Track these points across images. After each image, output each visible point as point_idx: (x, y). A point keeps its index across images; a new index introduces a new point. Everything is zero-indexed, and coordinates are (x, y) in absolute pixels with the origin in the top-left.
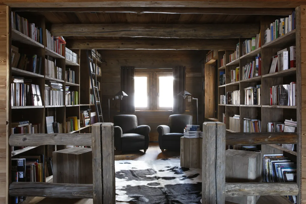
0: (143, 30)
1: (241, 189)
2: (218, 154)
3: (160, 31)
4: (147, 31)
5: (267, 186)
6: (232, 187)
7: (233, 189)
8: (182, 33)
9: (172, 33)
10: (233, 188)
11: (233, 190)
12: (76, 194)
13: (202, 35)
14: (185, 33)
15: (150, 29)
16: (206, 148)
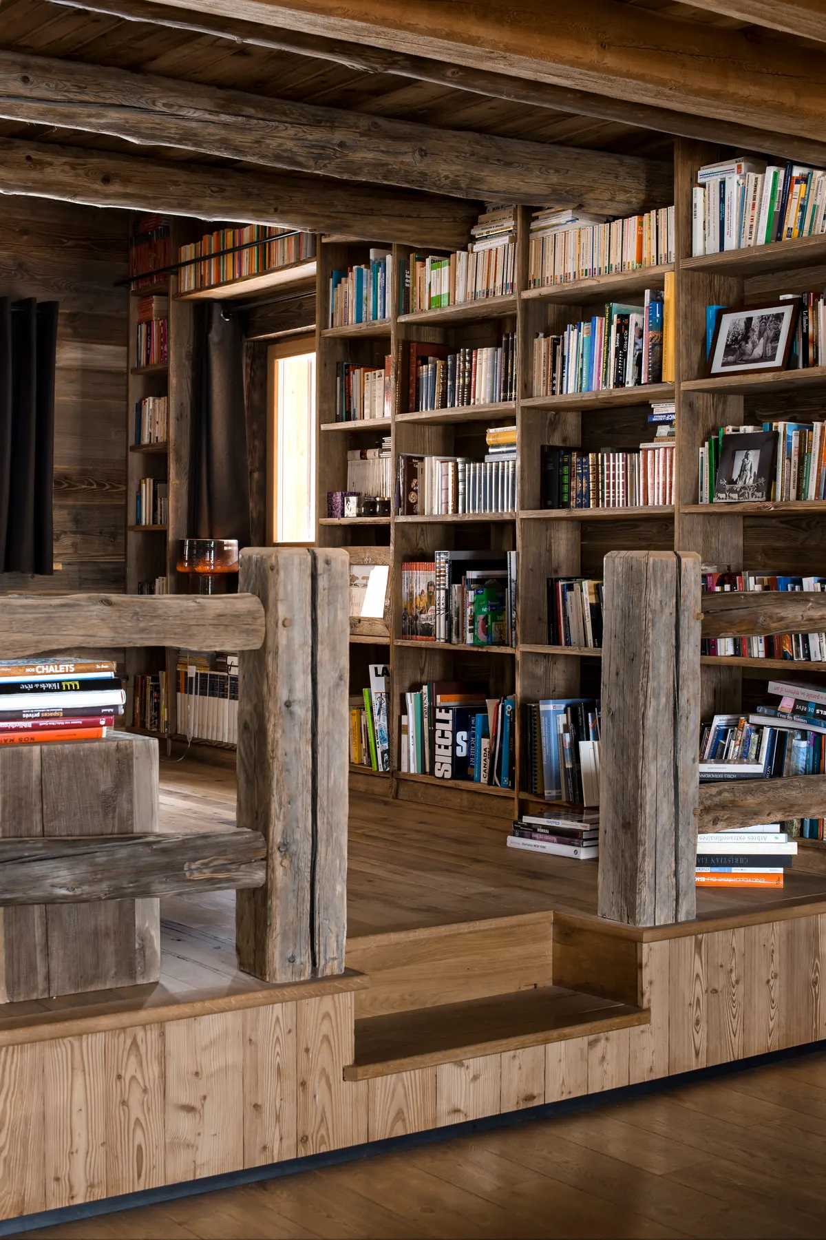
0: (208, 116)
1: (737, 799)
2: (683, 669)
3: (283, 134)
4: (225, 125)
5: (802, 785)
6: (711, 795)
7: (717, 799)
8: (370, 155)
9: (330, 152)
10: (715, 796)
11: (716, 805)
12: (201, 872)
13: (446, 177)
14: (385, 158)
15: (240, 118)
16: (649, 646)
